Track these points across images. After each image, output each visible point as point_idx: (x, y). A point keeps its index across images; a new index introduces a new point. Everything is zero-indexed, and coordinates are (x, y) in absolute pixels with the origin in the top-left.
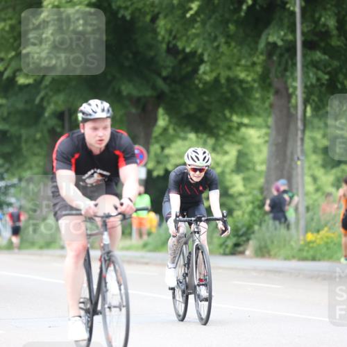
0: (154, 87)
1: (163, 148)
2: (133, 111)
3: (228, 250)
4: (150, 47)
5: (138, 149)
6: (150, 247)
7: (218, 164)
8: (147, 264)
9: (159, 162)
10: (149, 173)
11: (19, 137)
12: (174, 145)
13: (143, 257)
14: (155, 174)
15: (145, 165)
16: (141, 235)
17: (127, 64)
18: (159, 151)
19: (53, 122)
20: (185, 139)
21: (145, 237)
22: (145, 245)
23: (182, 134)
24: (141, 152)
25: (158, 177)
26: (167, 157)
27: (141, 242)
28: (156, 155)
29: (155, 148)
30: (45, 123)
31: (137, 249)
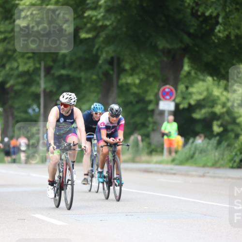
0: (181, 41)
1: (187, 88)
2: (165, 59)
3: (235, 165)
4: (178, 11)
5: (168, 88)
6: (177, 162)
7: (228, 100)
8: (174, 174)
9: (184, 98)
10: (177, 106)
11: (80, 79)
12: (196, 85)
13: (172, 169)
14: (181, 106)
15: (174, 100)
16: (170, 152)
17: (161, 24)
18: (184, 89)
19: (106, 67)
20: (204, 80)
21: (173, 154)
22: (173, 160)
23: (202, 77)
24: (171, 90)
25: (184, 109)
26: (191, 94)
27: (170, 158)
28: (182, 93)
29: (182, 87)
30: (100, 67)
31: (167, 163)
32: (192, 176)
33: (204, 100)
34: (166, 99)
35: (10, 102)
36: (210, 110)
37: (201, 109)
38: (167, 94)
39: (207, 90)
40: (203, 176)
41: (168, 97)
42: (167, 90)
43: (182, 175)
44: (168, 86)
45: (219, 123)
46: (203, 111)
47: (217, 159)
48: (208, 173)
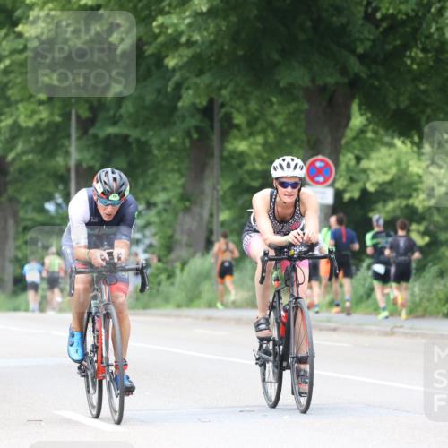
1: (358, 159)
5: (321, 161)
8: (335, 330)
9: (352, 180)
10: (338, 195)
12: (374, 155)
14: (347, 196)
15: (332, 185)
18: (353, 163)
20: (391, 145)
23: (387, 139)
24: (327, 164)
25: (352, 200)
26: (365, 171)
28: (348, 169)
29: (348, 158)
32: (370, 333)
33: (391, 182)
34: (318, 183)
35: (11, 190)
36: (404, 203)
37: (385, 201)
38: (320, 171)
39: (398, 163)
40: (392, 333)
41: (321, 179)
42: (319, 164)
43: (349, 331)
44: (320, 157)
45: (422, 228)
46: (391, 205)
47: (417, 299)
48: (401, 327)
